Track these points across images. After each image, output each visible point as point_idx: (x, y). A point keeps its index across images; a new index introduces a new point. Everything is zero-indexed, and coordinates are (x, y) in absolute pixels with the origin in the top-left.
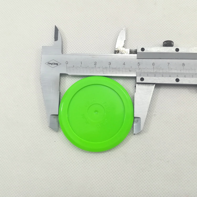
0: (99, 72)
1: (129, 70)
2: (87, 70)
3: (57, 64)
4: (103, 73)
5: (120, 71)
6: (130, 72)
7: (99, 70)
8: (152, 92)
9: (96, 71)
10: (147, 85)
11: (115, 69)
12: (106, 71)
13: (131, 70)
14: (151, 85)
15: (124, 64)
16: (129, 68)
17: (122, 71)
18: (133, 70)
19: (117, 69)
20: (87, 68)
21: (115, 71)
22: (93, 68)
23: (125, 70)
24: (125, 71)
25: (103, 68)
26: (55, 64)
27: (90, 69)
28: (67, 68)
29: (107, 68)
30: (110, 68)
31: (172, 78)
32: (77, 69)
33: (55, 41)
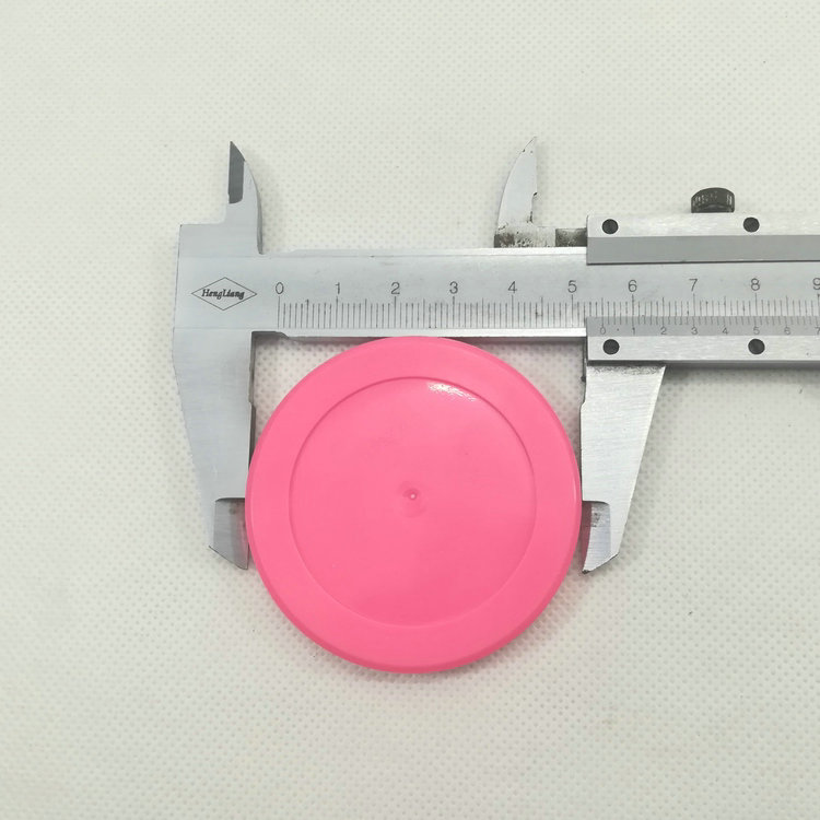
1: (533, 310)
2: (363, 314)
3: (241, 296)
4: (427, 325)
5: (498, 317)
6: (539, 319)
7: (409, 316)
8: (654, 398)
9: (398, 318)
10: (630, 370)
11: (474, 311)
12: (439, 318)
13: (539, 312)
14: (647, 369)
15: (513, 287)
16: (533, 306)
17: (503, 316)
18: (551, 310)
19: (486, 309)
20: (363, 307)
21: (474, 315)
22: (386, 306)
23: (516, 310)
24: (515, 316)
25: (427, 305)
26: (231, 294)
27: (374, 310)
28: (282, 310)
29: (445, 307)
30: (456, 307)
32: (322, 312)
33: (231, 202)
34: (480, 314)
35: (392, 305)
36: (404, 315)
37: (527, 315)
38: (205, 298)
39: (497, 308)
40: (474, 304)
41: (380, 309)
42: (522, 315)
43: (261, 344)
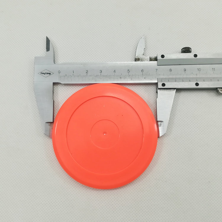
0: (90, 80)
1: (120, 77)
2: (79, 78)
3: (50, 74)
4: (95, 80)
5: (111, 79)
6: (121, 79)
7: (90, 78)
8: (174, 97)
9: (88, 79)
11: (106, 77)
12: (97, 79)
13: (121, 77)
14: (172, 90)
15: (115, 71)
16: (120, 76)
17: (113, 78)
18: (124, 77)
19: (108, 77)
20: (79, 76)
21: (106, 78)
22: (85, 76)
23: (115, 77)
25: (95, 76)
26: (47, 74)
27: (82, 77)
28: (60, 77)
29: (99, 76)
30: (101, 76)
31: (192, 82)
32: (70, 77)
33: (47, 51)
34: (107, 78)
35: (86, 76)
36: (89, 78)
37: (118, 78)
38: (41, 74)
39: (111, 76)
40: (106, 75)
41: (83, 77)
42: (117, 78)
43: (55, 85)
